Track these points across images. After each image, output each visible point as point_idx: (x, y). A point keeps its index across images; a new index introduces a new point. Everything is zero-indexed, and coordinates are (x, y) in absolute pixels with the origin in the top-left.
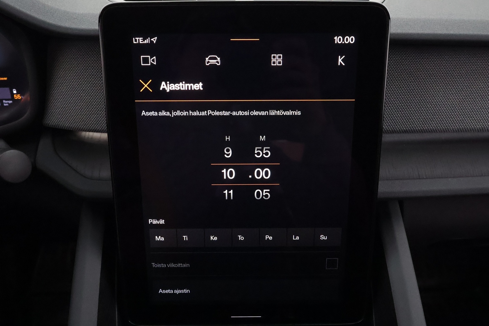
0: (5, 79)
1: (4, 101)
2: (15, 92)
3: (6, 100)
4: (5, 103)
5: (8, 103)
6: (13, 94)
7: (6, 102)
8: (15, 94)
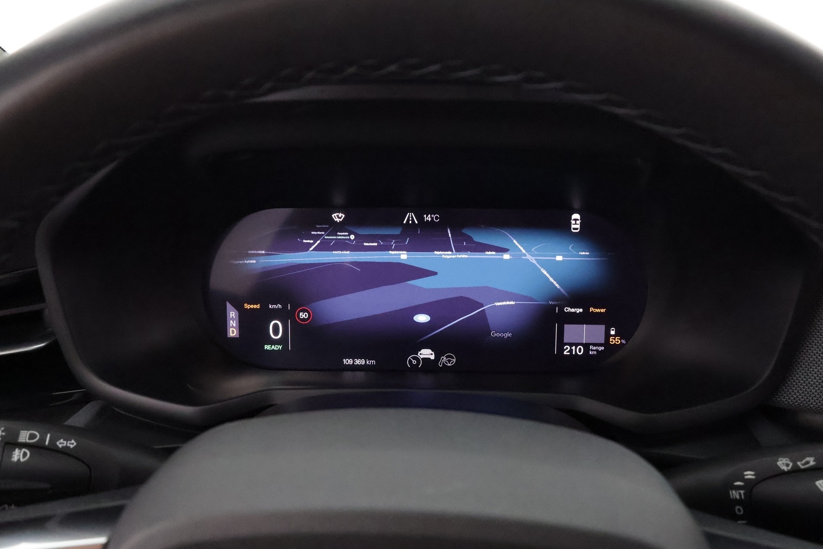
0: (603, 310)
1: (591, 347)
2: (613, 333)
3: (595, 345)
4: (592, 350)
5: (597, 350)
6: (608, 335)
7: (595, 348)
8: (612, 336)
